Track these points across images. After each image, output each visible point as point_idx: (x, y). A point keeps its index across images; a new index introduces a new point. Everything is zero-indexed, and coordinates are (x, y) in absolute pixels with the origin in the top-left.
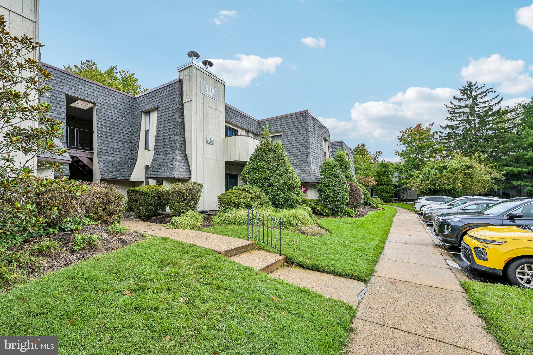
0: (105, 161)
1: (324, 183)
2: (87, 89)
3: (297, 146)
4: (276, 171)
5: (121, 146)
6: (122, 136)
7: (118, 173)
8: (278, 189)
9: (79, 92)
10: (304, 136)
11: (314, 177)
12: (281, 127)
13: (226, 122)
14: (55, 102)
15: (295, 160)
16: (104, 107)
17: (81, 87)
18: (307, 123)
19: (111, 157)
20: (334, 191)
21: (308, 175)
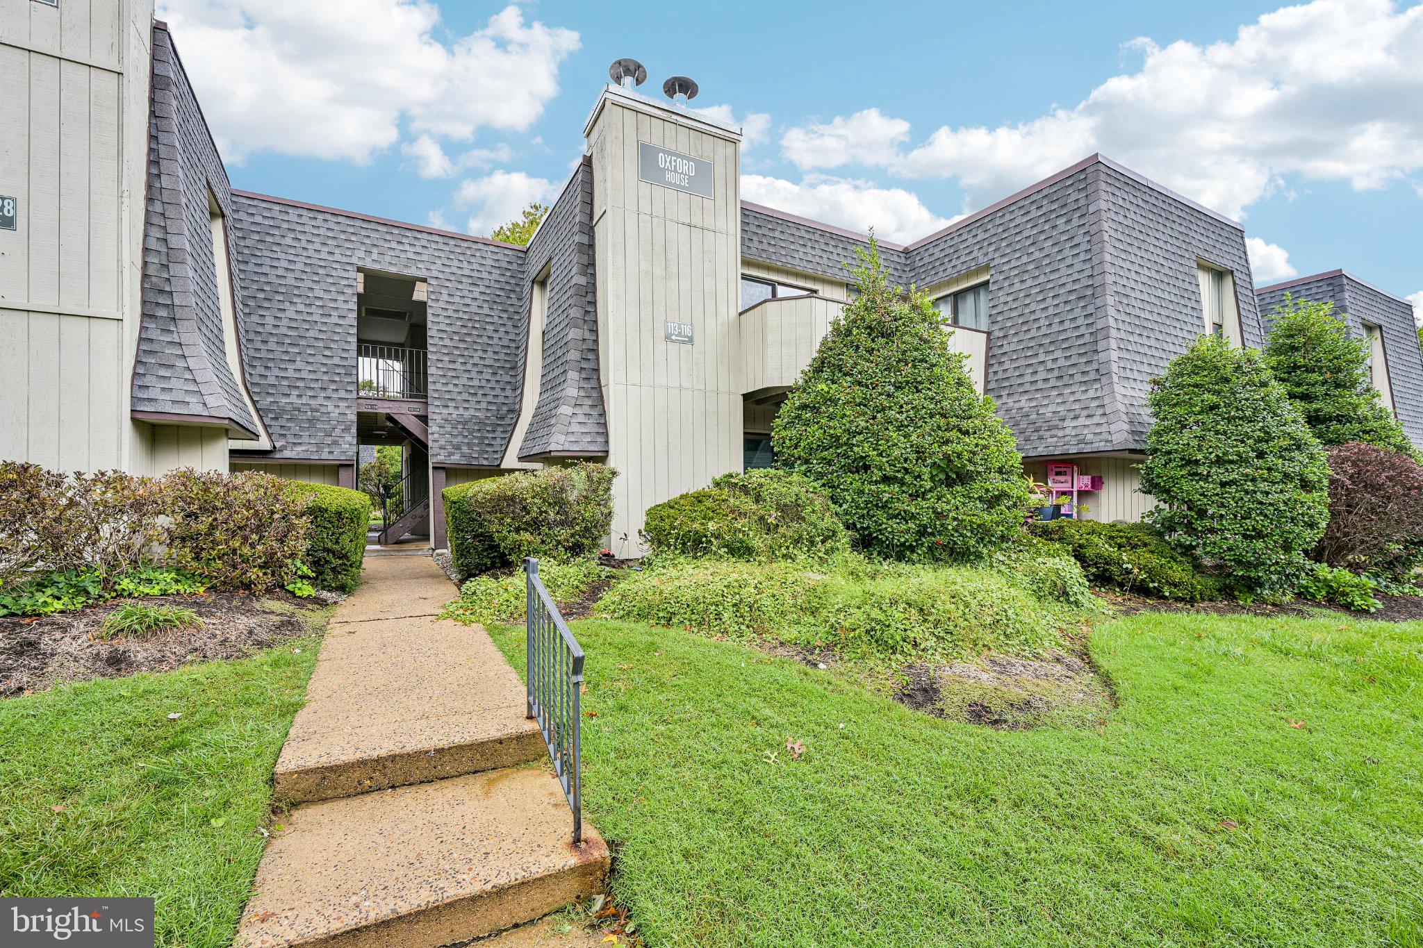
0: (446, 420)
1: (1169, 453)
2: (407, 247)
3: (1051, 311)
4: (883, 409)
5: (488, 381)
6: (490, 354)
7: (475, 448)
8: (886, 479)
9: (388, 258)
10: (1078, 267)
11: (1126, 427)
12: (984, 251)
13: (746, 263)
14: (333, 289)
15: (1041, 368)
16: (448, 284)
17: (394, 245)
18: (1092, 209)
19: (461, 409)
20: (1223, 485)
21: (1096, 420)
